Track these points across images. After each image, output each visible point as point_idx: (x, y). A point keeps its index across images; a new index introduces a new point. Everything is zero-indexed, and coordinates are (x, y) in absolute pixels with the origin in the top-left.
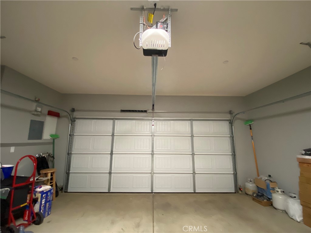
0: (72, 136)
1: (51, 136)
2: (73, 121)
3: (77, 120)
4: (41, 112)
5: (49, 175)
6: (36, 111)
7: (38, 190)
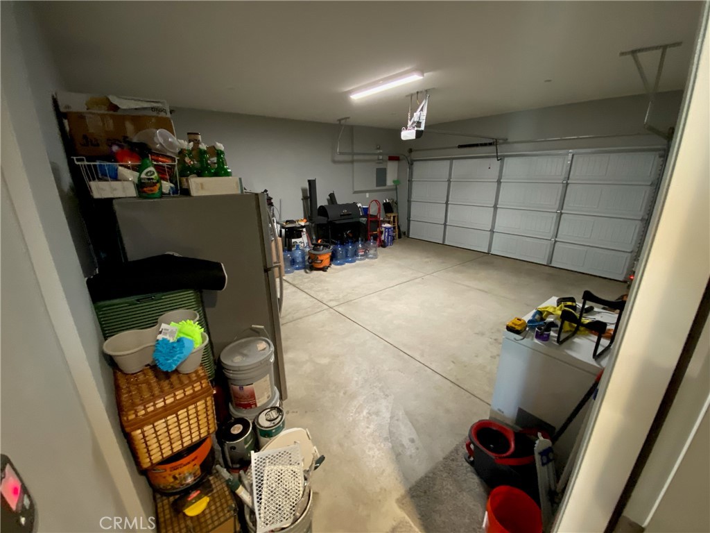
0: (410, 181)
1: (394, 182)
2: (411, 164)
3: (415, 163)
4: (382, 159)
5: (392, 218)
6: (379, 159)
7: (383, 225)
